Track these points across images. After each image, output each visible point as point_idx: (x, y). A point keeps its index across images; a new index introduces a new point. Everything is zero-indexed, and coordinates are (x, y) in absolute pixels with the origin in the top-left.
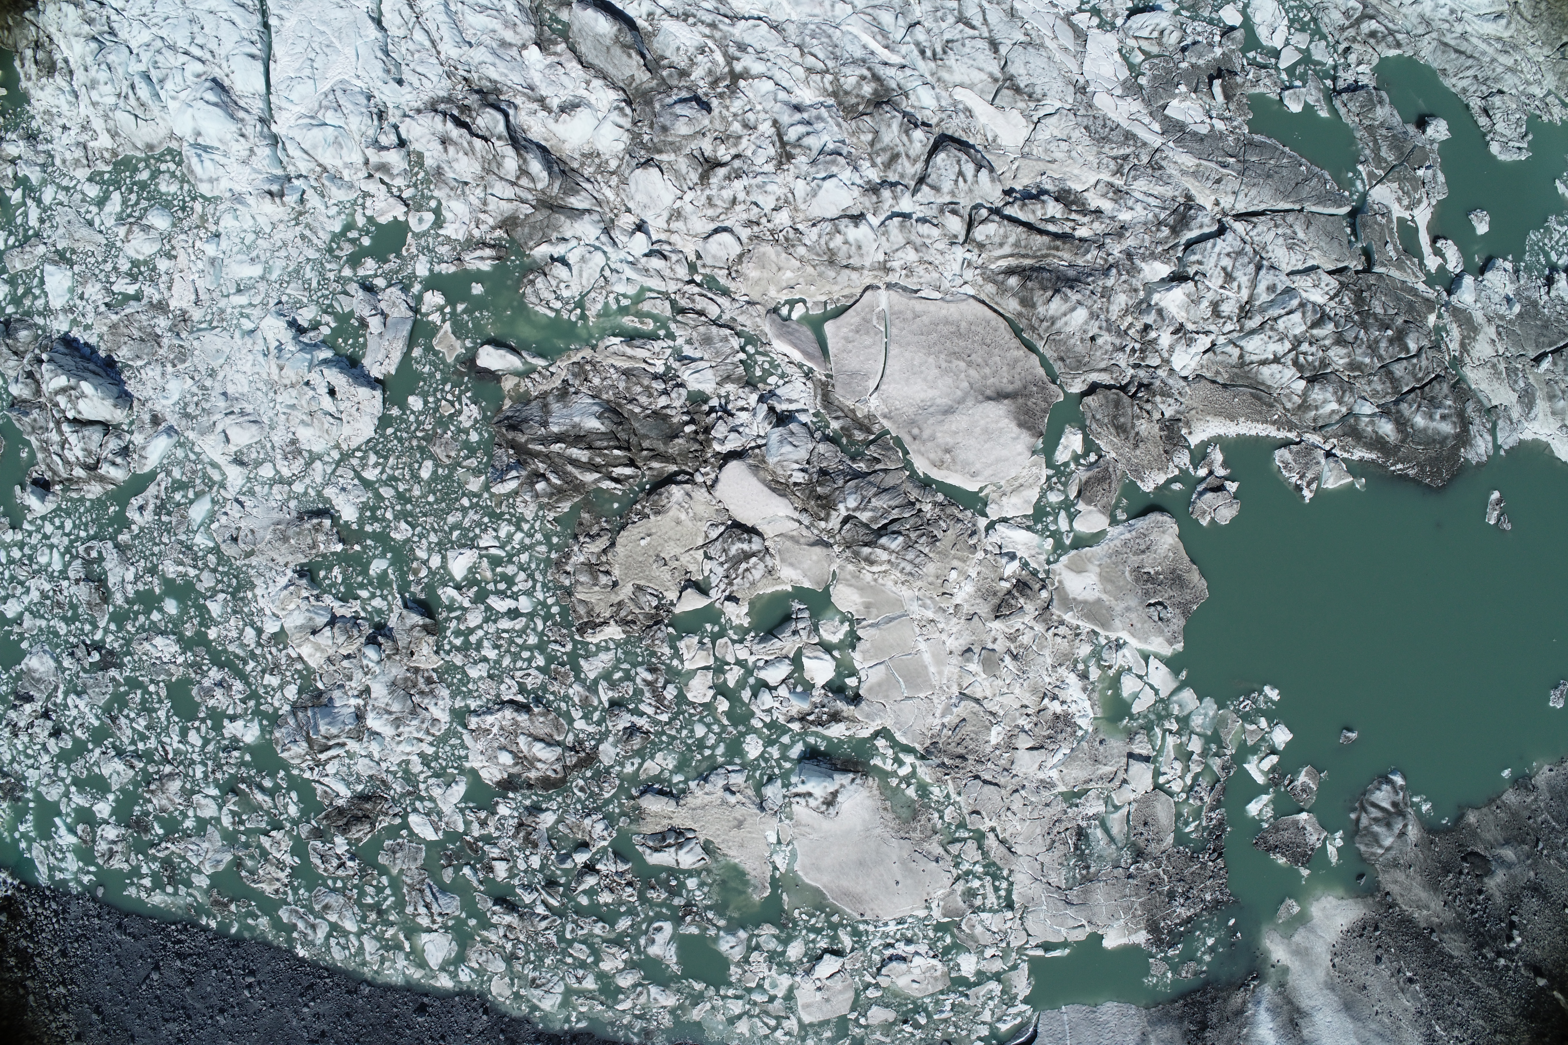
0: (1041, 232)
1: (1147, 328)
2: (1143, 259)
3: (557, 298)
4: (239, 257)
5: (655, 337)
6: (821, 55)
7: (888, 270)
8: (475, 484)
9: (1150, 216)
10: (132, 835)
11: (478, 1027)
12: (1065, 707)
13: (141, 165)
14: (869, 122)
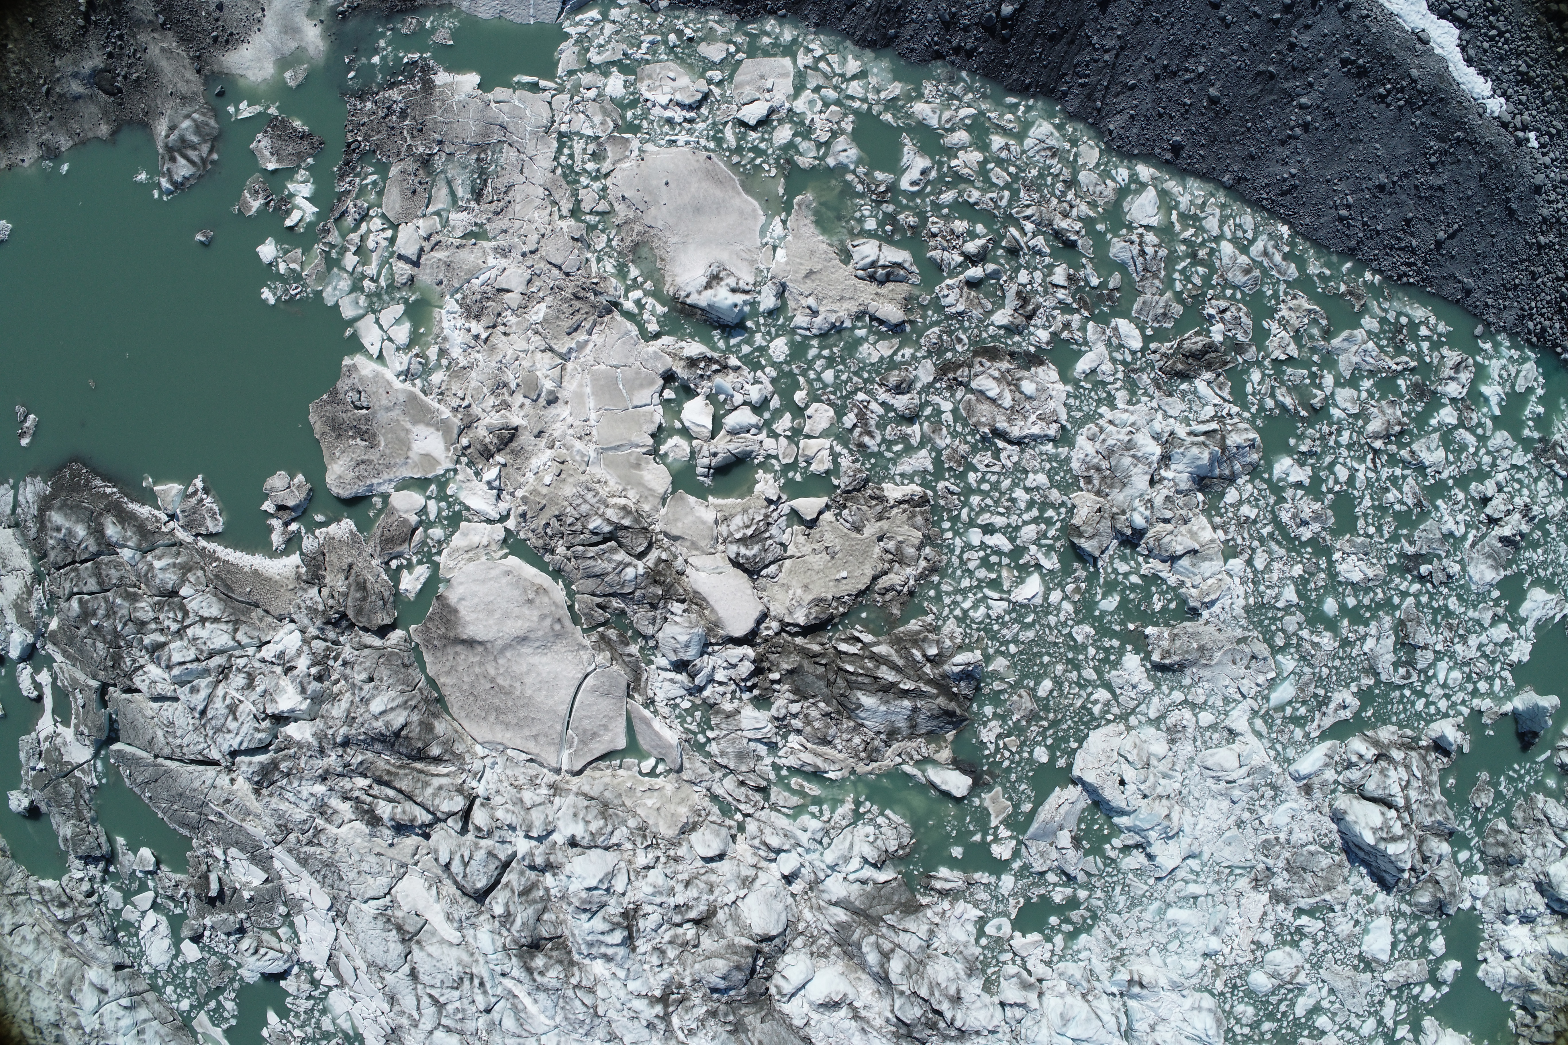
0: (400, 791)
1: (319, 678)
2: (309, 744)
3: (880, 826)
4: (1187, 930)
6: (577, 1003)
7: (553, 786)
8: (999, 664)
9: (296, 784)
10: (1432, 382)
11: (1121, 119)
12: (467, 325)
13: (1268, 1036)
14: (544, 931)
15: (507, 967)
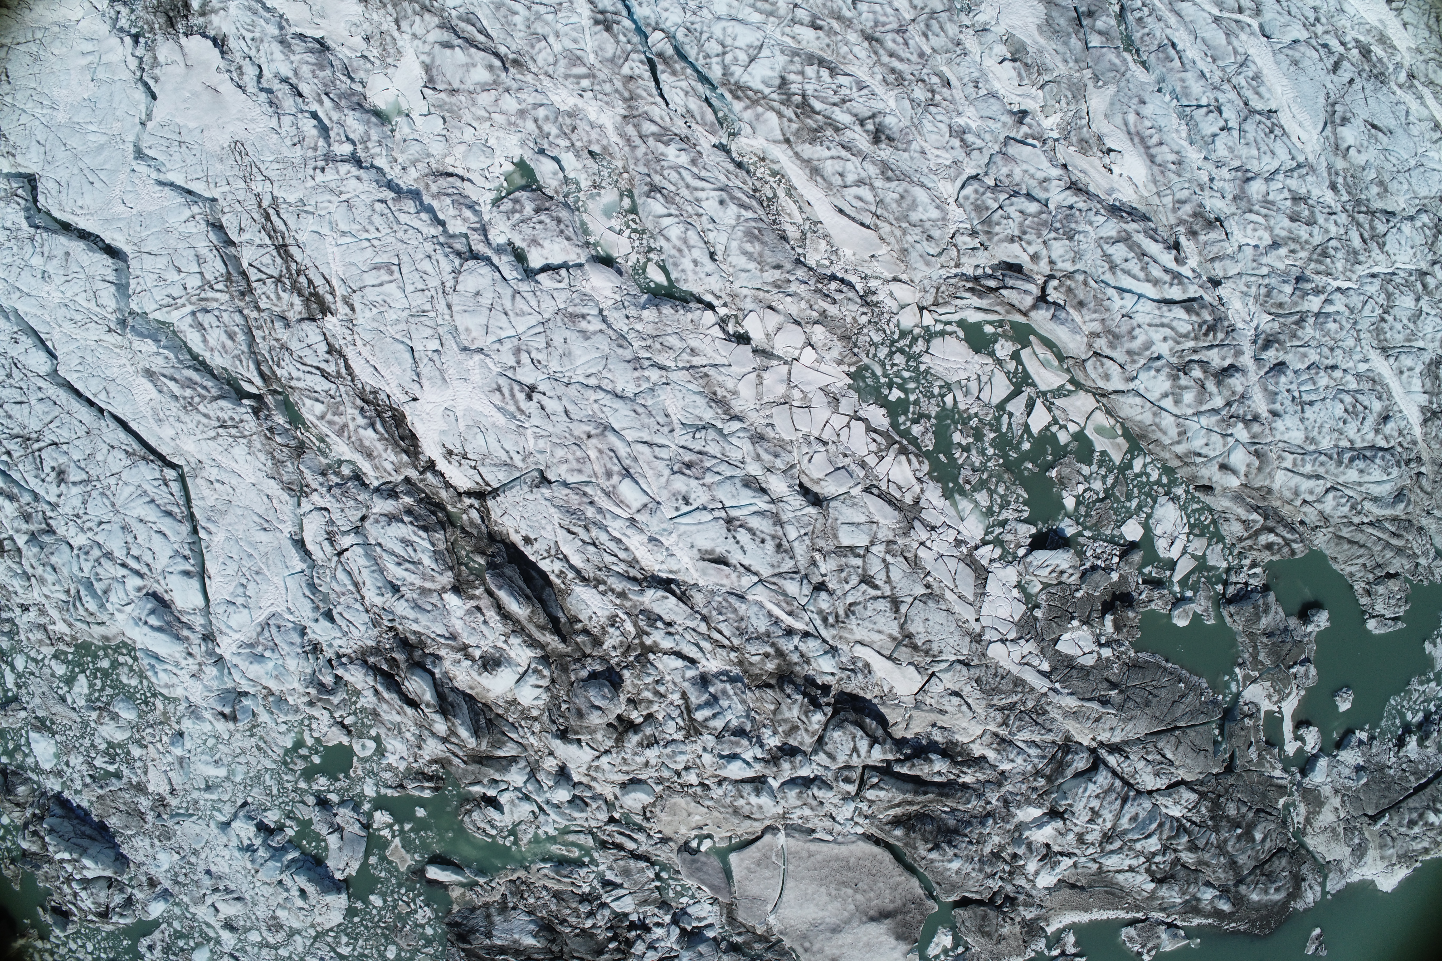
1: (1015, 855)
2: (1019, 807)
3: (493, 827)
4: (204, 757)
5: (581, 864)
6: (727, 633)
7: (786, 819)
9: (1029, 768)
14: (770, 695)
15: (802, 647)
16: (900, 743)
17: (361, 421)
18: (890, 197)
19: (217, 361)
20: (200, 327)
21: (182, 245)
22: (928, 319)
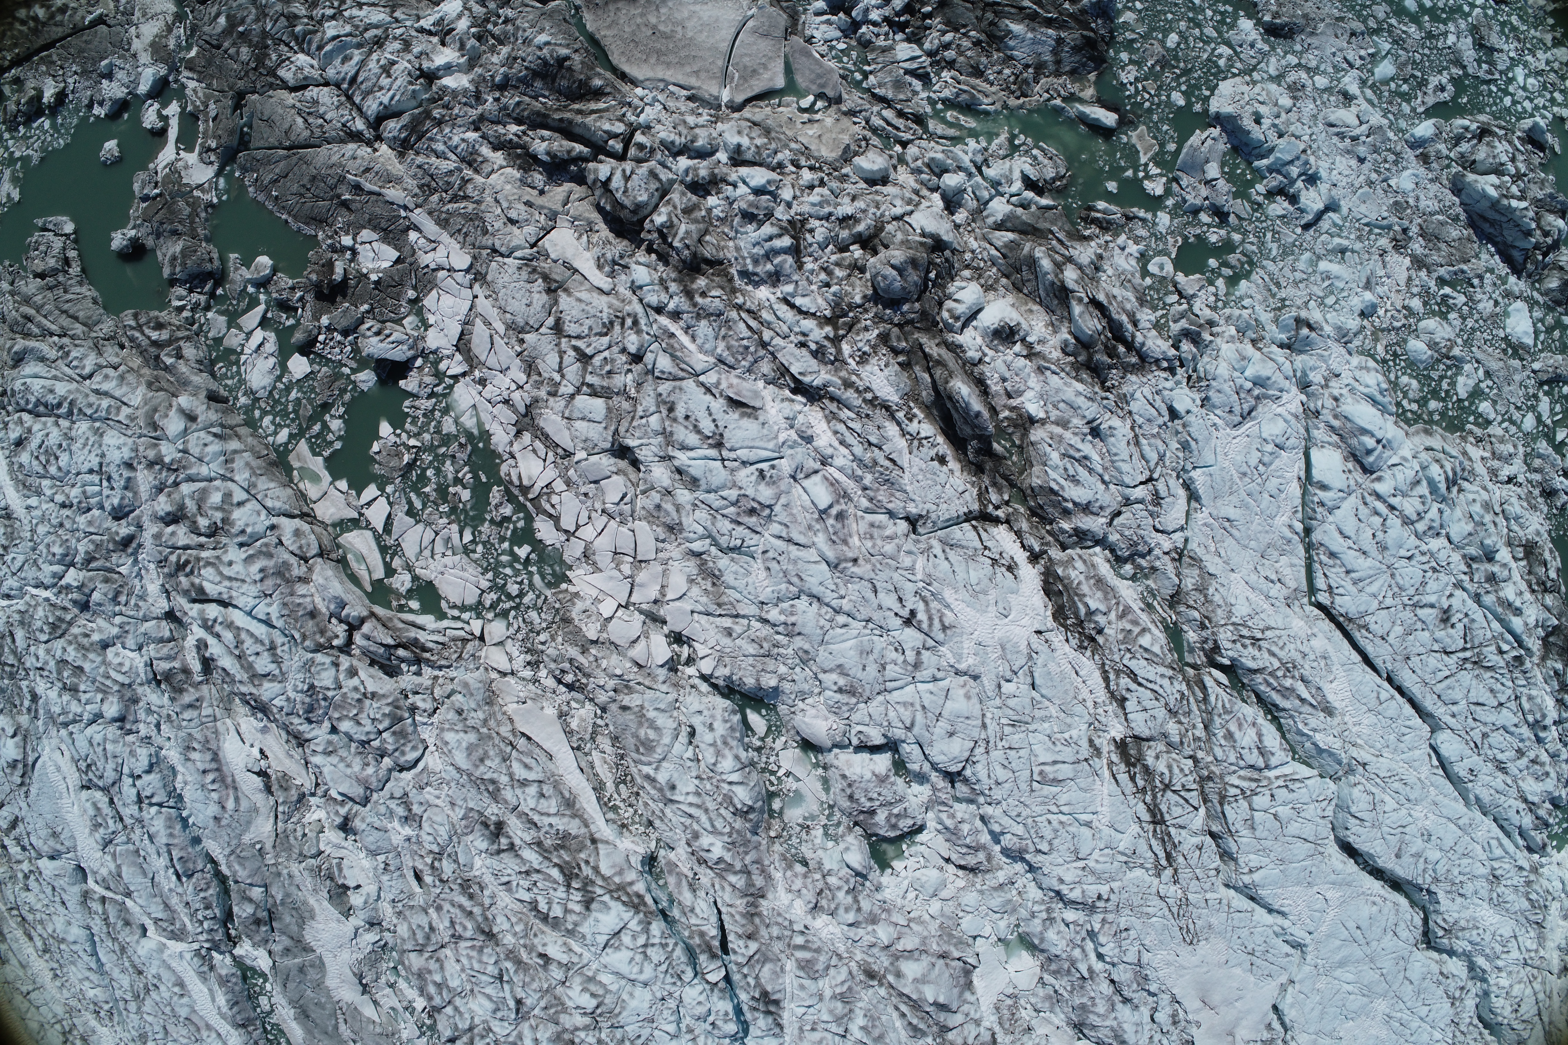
1: (478, 38)
3: (1035, 158)
4: (1341, 285)
5: (946, 103)
6: (742, 325)
7: (714, 116)
8: (1128, 17)
9: (447, 131)
13: (1436, 417)
14: (708, 252)
15: (664, 297)
16: (580, 179)
17: (1101, 619)
18: (493, 762)
19: (1250, 711)
20: (1262, 751)
21: (1268, 843)
22: (476, 626)
